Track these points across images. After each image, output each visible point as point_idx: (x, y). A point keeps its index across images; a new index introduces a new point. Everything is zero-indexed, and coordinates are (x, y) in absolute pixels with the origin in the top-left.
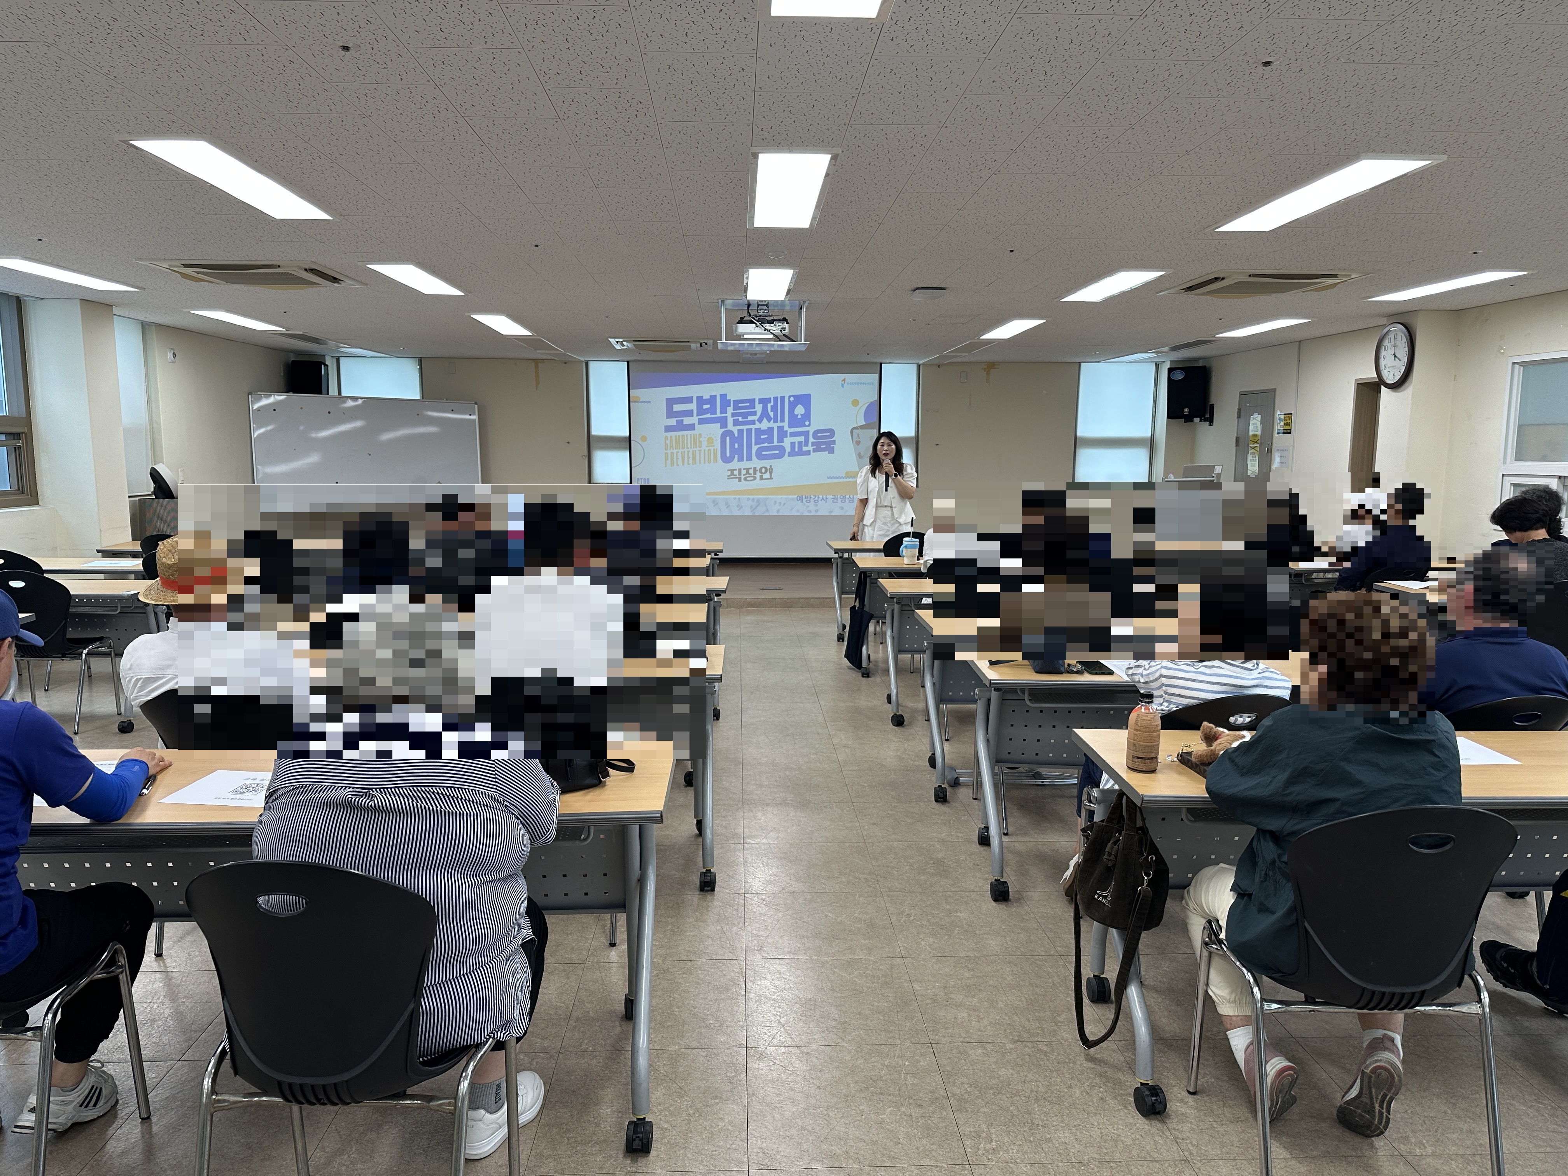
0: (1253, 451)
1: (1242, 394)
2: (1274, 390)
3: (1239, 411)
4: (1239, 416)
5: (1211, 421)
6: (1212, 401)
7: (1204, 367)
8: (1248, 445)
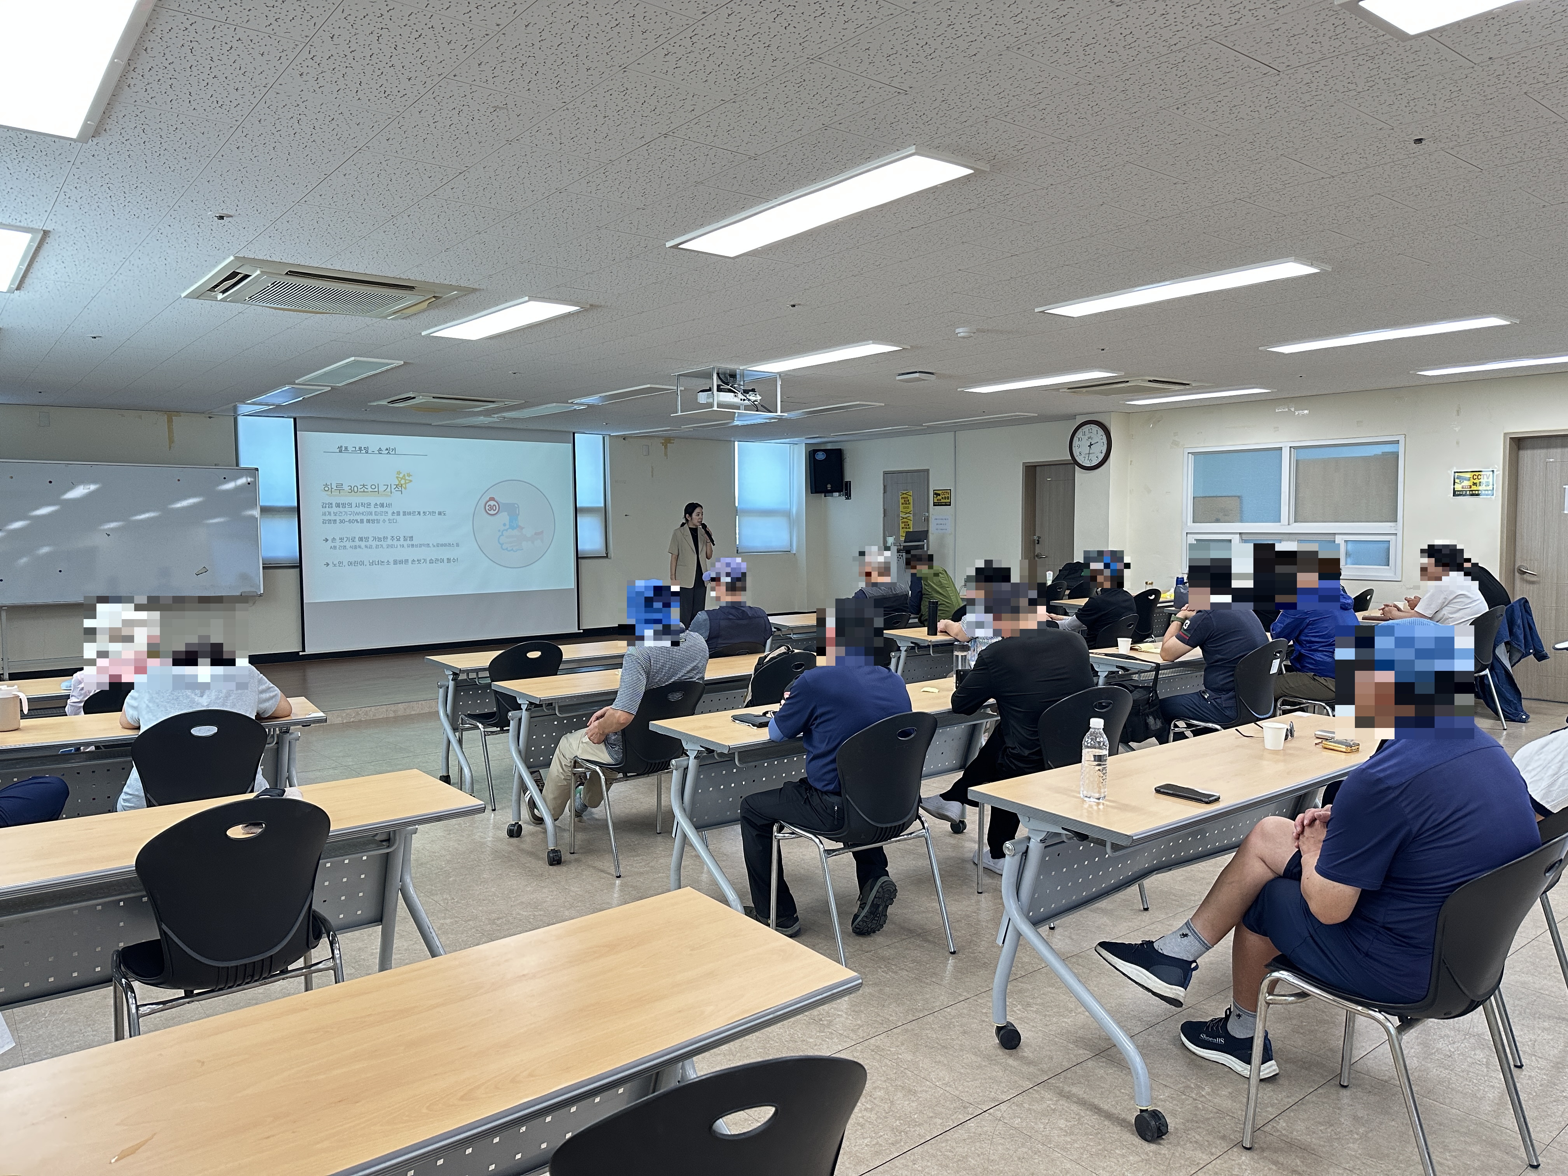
0: (905, 520)
1: (885, 473)
2: (928, 470)
3: (885, 487)
4: (885, 492)
5: (848, 496)
6: (847, 478)
7: (840, 450)
8: (898, 516)
